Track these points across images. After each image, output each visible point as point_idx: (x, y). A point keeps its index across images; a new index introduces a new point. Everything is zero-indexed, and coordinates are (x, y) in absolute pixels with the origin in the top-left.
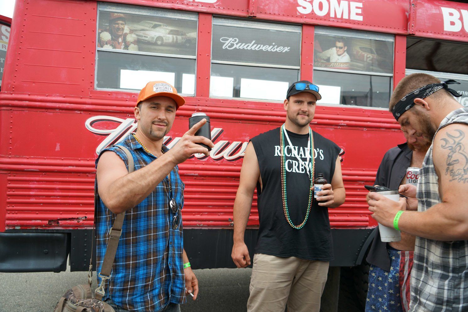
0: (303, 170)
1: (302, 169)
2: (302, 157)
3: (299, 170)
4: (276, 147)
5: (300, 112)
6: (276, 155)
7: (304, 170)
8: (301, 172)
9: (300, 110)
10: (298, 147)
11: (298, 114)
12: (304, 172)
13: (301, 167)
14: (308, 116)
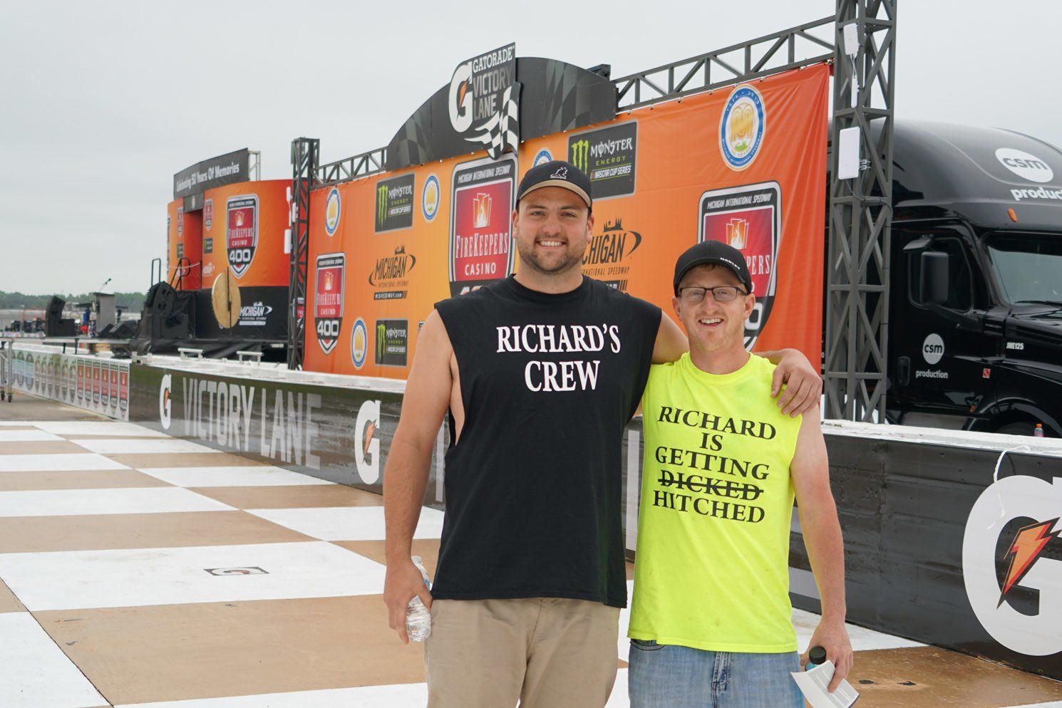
0: (570, 384)
1: (569, 380)
3: (560, 385)
4: (500, 329)
5: (542, 235)
6: (500, 349)
7: (573, 382)
8: (565, 388)
9: (541, 229)
11: (537, 241)
12: (573, 388)
13: (565, 377)
14: (564, 242)
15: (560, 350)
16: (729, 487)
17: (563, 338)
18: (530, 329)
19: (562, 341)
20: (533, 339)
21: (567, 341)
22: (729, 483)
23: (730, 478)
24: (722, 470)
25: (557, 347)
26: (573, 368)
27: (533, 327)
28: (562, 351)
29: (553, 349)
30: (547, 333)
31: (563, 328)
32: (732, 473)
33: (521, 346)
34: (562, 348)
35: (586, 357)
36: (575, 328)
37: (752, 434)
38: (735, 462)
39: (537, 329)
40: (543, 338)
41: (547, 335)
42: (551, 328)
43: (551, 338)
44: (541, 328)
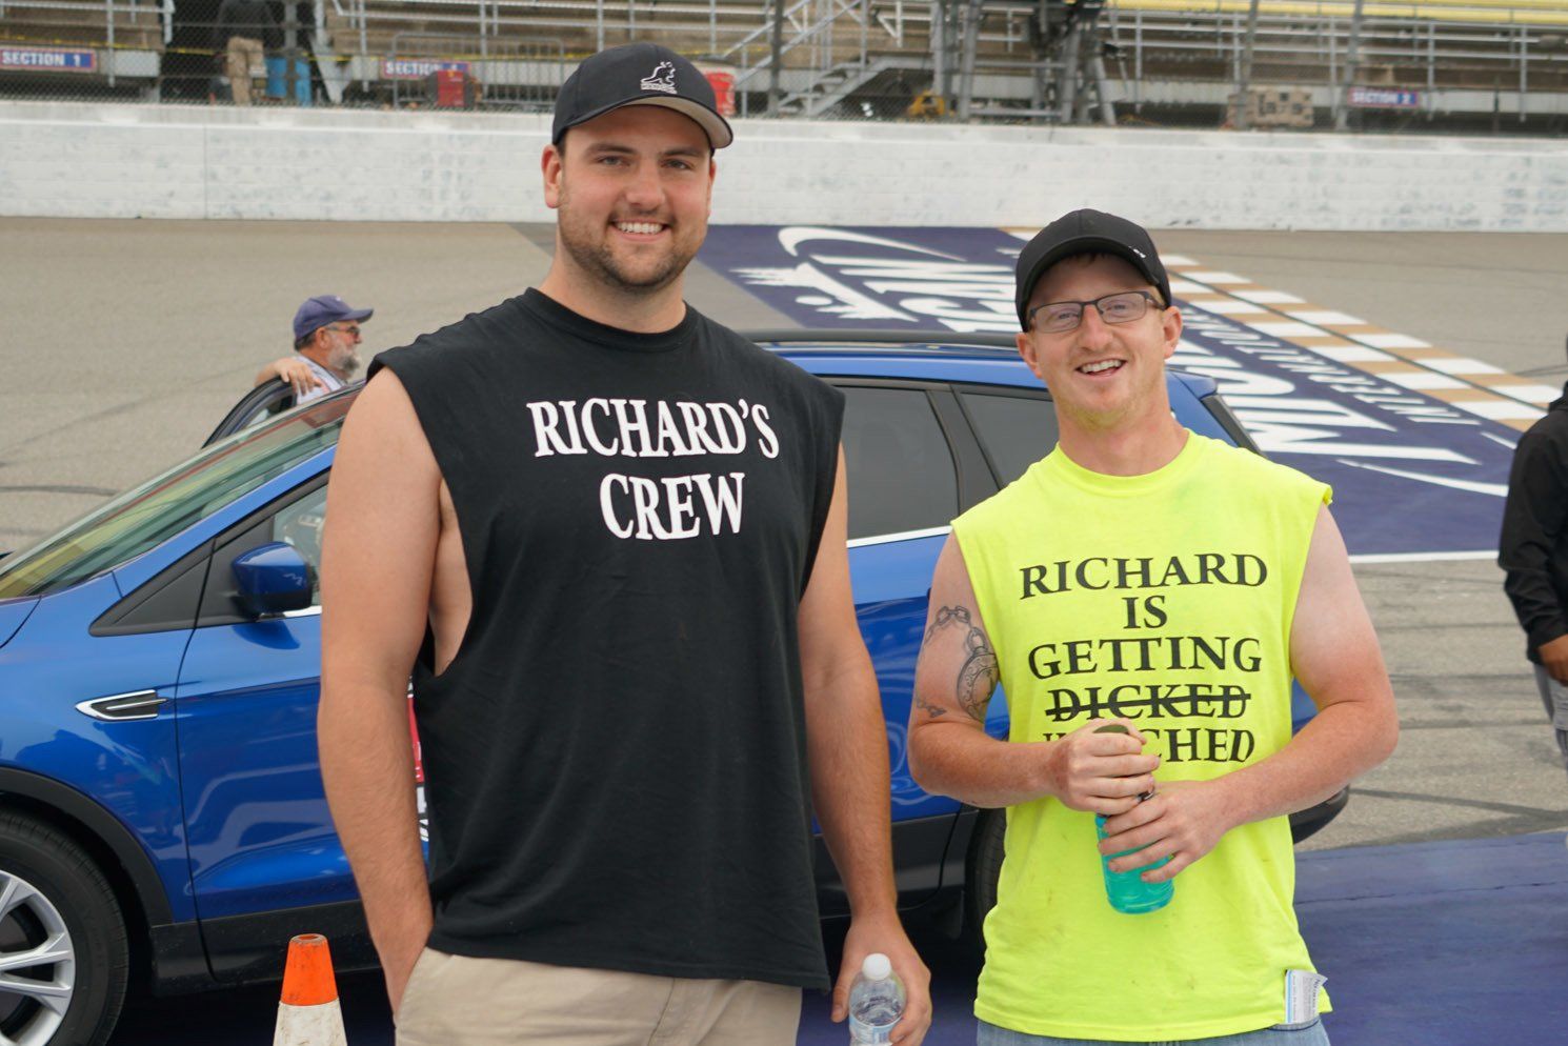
0: (687, 523)
1: (684, 514)
2: (675, 453)
3: (667, 526)
4: (535, 408)
5: (624, 207)
6: (543, 450)
7: (693, 519)
8: (678, 533)
9: (622, 196)
10: (644, 402)
11: (612, 222)
12: (695, 532)
13: (676, 509)
14: (669, 225)
15: (662, 452)
16: (1194, 698)
17: (665, 428)
18: (596, 408)
19: (662, 434)
20: (607, 427)
21: (672, 432)
22: (1193, 688)
23: (1195, 677)
24: (1176, 663)
25: (655, 447)
26: (690, 489)
27: (603, 403)
28: (666, 454)
29: (647, 451)
30: (632, 418)
31: (663, 406)
32: (1196, 666)
33: (585, 442)
34: (666, 448)
35: (714, 465)
36: (685, 407)
37: (1223, 579)
38: (1198, 642)
39: (612, 407)
40: (625, 427)
41: (631, 417)
42: (639, 405)
43: (642, 425)
44: (620, 404)
